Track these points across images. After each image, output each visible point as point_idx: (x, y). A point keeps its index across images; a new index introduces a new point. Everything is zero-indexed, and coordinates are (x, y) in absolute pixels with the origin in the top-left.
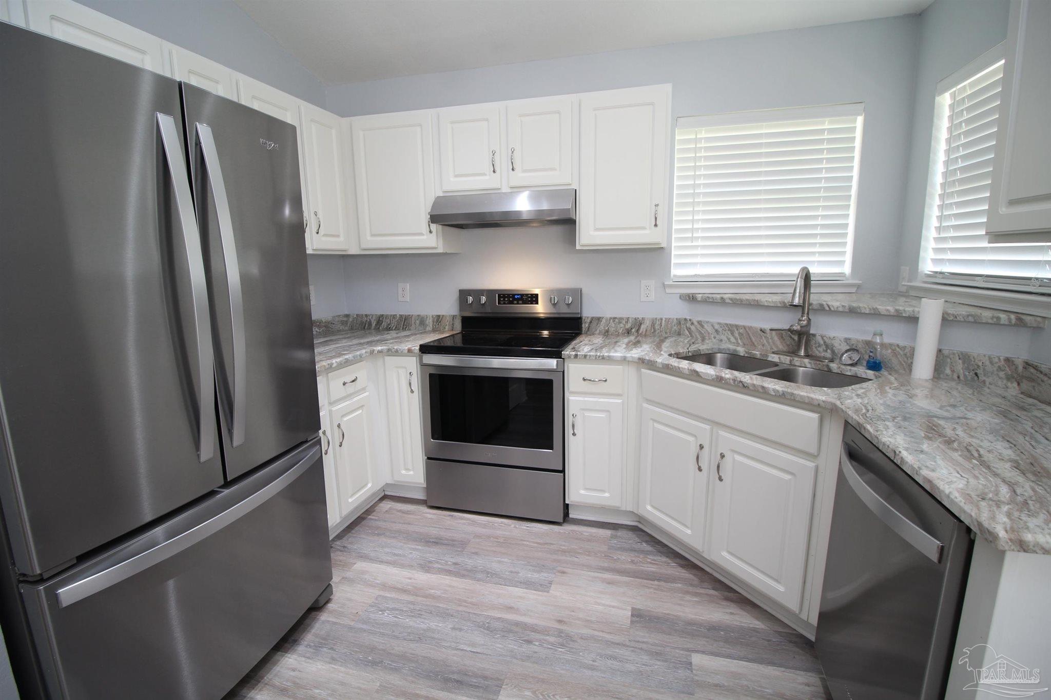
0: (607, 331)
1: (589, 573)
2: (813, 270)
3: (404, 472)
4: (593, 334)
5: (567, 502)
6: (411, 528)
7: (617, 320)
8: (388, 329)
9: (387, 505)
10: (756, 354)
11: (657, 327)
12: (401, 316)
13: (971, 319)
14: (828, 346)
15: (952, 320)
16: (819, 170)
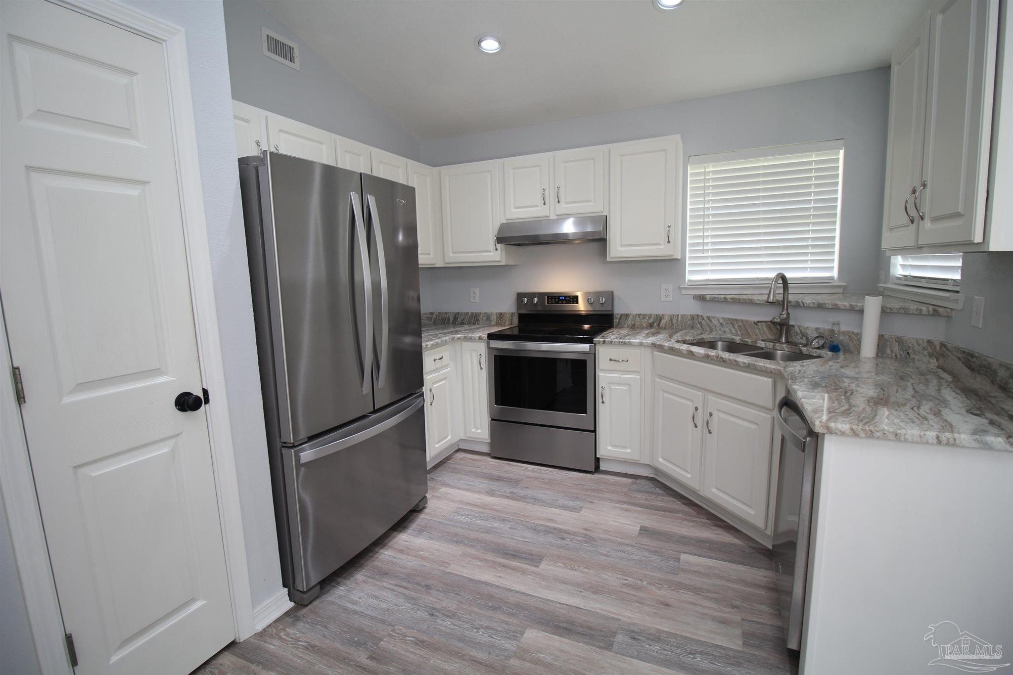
0: (634, 325)
1: (612, 504)
2: (788, 275)
3: (474, 430)
4: (622, 327)
5: (598, 456)
6: (479, 470)
7: (642, 317)
8: (462, 323)
9: (460, 455)
10: (748, 341)
11: (674, 322)
12: (472, 313)
13: (902, 311)
14: (804, 335)
15: (889, 312)
16: (809, 194)
